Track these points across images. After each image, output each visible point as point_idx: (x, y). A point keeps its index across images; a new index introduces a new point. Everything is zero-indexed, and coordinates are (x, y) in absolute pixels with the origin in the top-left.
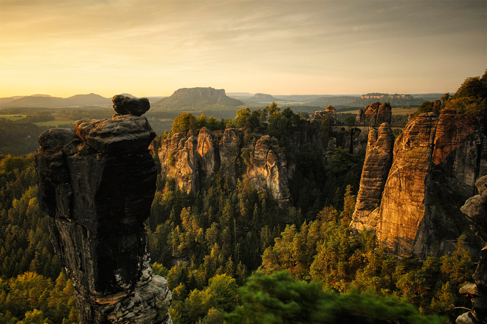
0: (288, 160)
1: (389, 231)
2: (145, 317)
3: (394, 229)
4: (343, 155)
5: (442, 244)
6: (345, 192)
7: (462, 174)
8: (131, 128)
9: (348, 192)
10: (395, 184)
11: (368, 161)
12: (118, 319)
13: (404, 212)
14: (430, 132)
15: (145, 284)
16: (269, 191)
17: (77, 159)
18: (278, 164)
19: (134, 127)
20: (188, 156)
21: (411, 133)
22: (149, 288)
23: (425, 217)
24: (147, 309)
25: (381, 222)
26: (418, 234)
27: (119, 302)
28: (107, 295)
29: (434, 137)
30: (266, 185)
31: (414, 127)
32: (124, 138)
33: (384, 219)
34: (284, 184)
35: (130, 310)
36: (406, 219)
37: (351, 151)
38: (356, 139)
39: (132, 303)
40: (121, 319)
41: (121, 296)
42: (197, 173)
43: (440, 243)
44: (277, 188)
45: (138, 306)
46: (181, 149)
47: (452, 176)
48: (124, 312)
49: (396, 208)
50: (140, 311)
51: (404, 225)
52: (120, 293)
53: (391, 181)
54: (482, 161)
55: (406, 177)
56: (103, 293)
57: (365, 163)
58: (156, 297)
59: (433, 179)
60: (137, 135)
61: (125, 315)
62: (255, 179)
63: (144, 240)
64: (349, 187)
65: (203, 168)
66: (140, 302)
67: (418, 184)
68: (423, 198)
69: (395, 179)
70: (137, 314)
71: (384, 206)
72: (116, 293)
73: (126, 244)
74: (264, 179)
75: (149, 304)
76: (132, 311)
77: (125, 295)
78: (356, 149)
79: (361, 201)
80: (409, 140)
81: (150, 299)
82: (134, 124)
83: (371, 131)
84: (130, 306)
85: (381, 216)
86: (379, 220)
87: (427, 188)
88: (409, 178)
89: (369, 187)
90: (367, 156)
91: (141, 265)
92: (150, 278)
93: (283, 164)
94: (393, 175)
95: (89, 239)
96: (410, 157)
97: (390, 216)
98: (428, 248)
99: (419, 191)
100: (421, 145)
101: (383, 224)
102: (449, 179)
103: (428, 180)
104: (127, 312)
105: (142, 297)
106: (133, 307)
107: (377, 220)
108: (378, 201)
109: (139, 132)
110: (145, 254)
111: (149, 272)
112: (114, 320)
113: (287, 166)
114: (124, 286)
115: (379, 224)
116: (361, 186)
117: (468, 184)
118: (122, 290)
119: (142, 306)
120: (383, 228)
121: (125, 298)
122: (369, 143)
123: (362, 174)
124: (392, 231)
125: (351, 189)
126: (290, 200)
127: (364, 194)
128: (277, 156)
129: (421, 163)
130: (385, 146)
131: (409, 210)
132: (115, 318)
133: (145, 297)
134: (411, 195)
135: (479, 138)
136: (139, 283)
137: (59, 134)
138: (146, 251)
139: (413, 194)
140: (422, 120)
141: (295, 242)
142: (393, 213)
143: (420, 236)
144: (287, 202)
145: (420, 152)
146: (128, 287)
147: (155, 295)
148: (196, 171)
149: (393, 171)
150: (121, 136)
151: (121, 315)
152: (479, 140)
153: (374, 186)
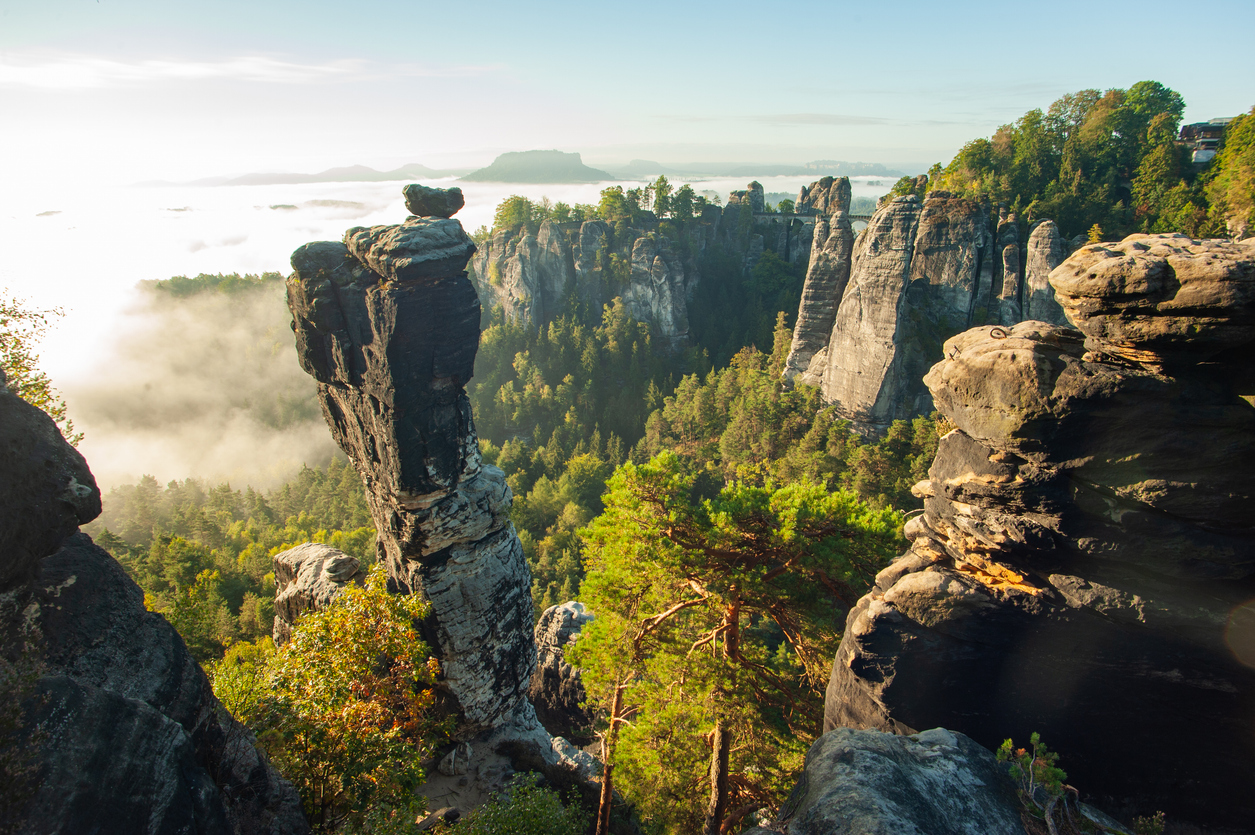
0: (687, 271)
1: (841, 383)
2: (475, 525)
3: (848, 380)
4: (773, 264)
5: (917, 401)
6: (775, 323)
7: (952, 294)
8: (437, 240)
9: (779, 324)
10: (853, 310)
11: (813, 274)
12: (436, 529)
13: (864, 353)
14: (908, 228)
15: (472, 478)
16: (655, 323)
17: (355, 292)
18: (671, 279)
19: (442, 238)
20: (523, 268)
21: (879, 229)
22: (479, 484)
23: (894, 361)
24: (477, 514)
25: (830, 370)
26: (883, 386)
27: (436, 505)
28: (417, 496)
29: (915, 235)
30: (651, 313)
31: (886, 219)
32: (428, 256)
33: (834, 364)
34: (679, 311)
35: (453, 517)
36: (866, 363)
37: (787, 257)
38: (795, 237)
39: (455, 507)
40: (440, 529)
41: (438, 497)
42: (539, 295)
43: (914, 400)
44: (669, 318)
45: (463, 510)
46: (511, 256)
47: (937, 298)
48: (443, 519)
49: (854, 348)
50: (467, 518)
51: (863, 374)
52: (437, 492)
53: (847, 305)
54: (982, 273)
55: (869, 299)
56: (411, 494)
57: (808, 276)
58: (490, 497)
59: (909, 301)
60: (448, 251)
61: (446, 524)
62: (633, 303)
63: (467, 413)
64: (781, 315)
65: (548, 288)
66: (466, 505)
67: (888, 310)
68: (894, 332)
69: (853, 302)
70: (463, 522)
71: (835, 344)
72: (430, 493)
73: (440, 422)
74: (646, 304)
75: (480, 507)
76: (455, 518)
77: (444, 495)
78: (795, 254)
79: (800, 338)
80: (876, 240)
81: (481, 500)
82: (442, 233)
83: (818, 225)
84: (452, 511)
85: (830, 359)
86: (826, 367)
87: (900, 316)
88: (873, 301)
89: (814, 315)
90: (811, 265)
91: (465, 451)
92: (479, 469)
93: (679, 278)
94: (850, 296)
95: (383, 415)
96: (877, 268)
97: (842, 360)
98: (897, 407)
99: (889, 322)
100: (894, 248)
101: (833, 372)
102: (934, 302)
103: (903, 303)
104: (449, 518)
105: (468, 497)
106: (457, 512)
107: (824, 366)
108: (827, 336)
109: (449, 245)
110: (469, 433)
111: (477, 460)
112: (430, 531)
113: (685, 282)
114: (440, 482)
115: (827, 372)
116: (800, 313)
117: (960, 309)
118: (439, 488)
119: (469, 509)
120: (832, 378)
121: (443, 500)
122: (814, 244)
123: (803, 295)
124: (845, 382)
125: (785, 319)
126: (690, 337)
127: (805, 326)
128: (669, 266)
129: (893, 276)
130: (840, 249)
131: (872, 350)
132: (431, 529)
133: (474, 497)
134: (875, 328)
135: (981, 238)
136: (463, 478)
137: (322, 252)
138: (470, 430)
139: (879, 325)
140: (897, 207)
141: (697, 403)
142: (848, 355)
143: (886, 389)
144: (686, 339)
145: (892, 260)
146: (447, 484)
147: (487, 494)
148: (537, 292)
149: (850, 290)
150: (422, 254)
151: (440, 523)
152: (981, 241)
153: (821, 313)
